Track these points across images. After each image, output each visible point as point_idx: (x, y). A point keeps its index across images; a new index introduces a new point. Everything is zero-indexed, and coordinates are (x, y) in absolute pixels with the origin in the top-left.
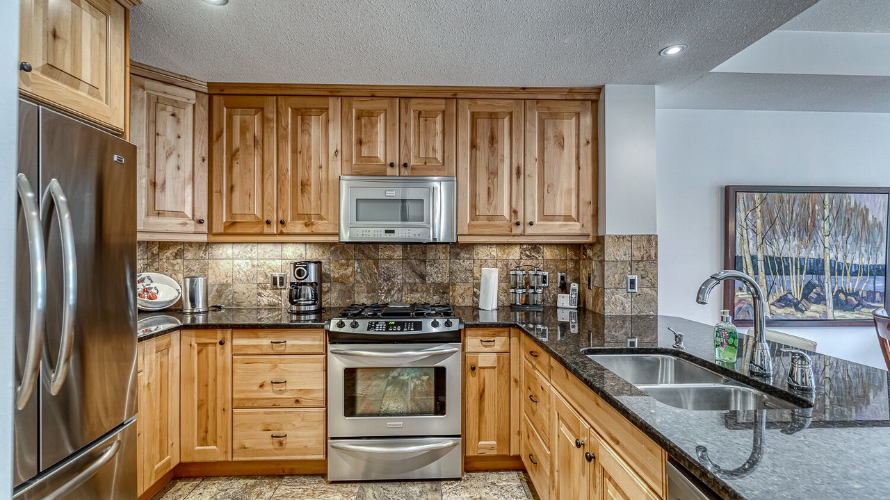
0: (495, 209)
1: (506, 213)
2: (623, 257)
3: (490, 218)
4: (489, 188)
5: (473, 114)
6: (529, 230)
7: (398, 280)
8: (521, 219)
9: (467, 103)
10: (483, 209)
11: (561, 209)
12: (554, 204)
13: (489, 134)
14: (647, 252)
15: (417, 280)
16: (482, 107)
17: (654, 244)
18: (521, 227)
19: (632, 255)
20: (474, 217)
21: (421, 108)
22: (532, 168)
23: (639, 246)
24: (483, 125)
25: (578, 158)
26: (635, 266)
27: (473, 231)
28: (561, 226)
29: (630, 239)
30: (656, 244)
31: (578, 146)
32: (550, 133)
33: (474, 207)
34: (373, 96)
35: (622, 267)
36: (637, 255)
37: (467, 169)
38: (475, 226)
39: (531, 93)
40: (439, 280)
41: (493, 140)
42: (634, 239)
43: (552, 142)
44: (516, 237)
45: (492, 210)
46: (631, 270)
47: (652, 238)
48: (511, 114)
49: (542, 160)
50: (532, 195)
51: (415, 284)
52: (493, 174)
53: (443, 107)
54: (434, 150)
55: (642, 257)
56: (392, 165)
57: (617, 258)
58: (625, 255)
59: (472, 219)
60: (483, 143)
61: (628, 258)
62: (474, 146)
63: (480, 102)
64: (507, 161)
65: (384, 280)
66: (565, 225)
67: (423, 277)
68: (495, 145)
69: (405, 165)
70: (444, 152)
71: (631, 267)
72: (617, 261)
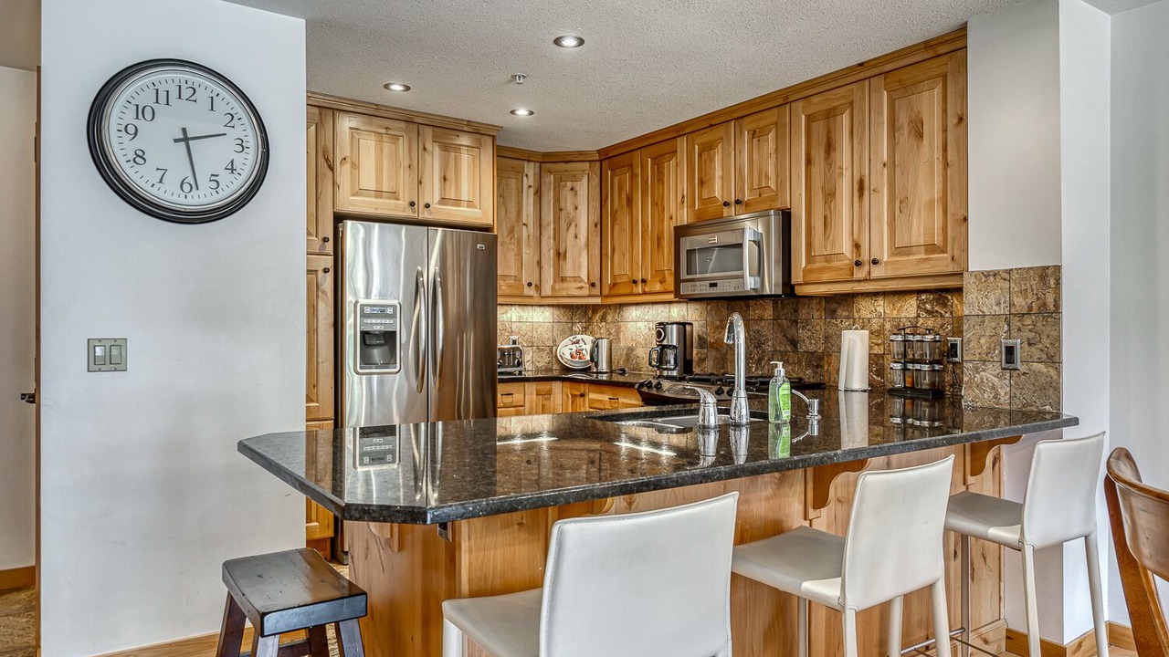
0: (833, 245)
1: (846, 248)
2: (995, 308)
3: (828, 258)
4: (825, 217)
5: (810, 119)
6: (877, 272)
7: (769, 347)
8: (865, 257)
9: (800, 104)
10: (819, 249)
11: (919, 236)
12: (910, 228)
13: (825, 140)
14: (1038, 298)
15: (789, 348)
16: (818, 104)
17: (1052, 282)
18: (866, 268)
19: (1012, 305)
20: (810, 258)
21: (753, 126)
22: (880, 180)
23: (1023, 287)
24: (819, 127)
25: (945, 150)
26: (1016, 322)
27: (809, 279)
28: (920, 261)
29: (1007, 276)
30: (1058, 282)
31: (945, 131)
32: (903, 119)
33: (809, 245)
34: (711, 126)
35: (993, 325)
36: (1020, 303)
37: (801, 194)
38: (811, 271)
39: (875, 66)
40: (812, 348)
41: (830, 147)
42: (1015, 276)
43: (906, 133)
44: (862, 284)
45: (829, 247)
46: (1009, 330)
47: (1049, 272)
48: (852, 103)
49: (892, 165)
50: (880, 220)
51: (786, 352)
52: (830, 195)
53: (775, 118)
54: (767, 177)
55: (1030, 308)
56: (726, 204)
57: (985, 309)
58: (998, 304)
59: (808, 262)
60: (818, 155)
61: (1003, 310)
62: (809, 162)
63: (814, 100)
64: (847, 174)
65: (755, 346)
66: (925, 259)
67: (794, 343)
68: (832, 155)
69: (738, 202)
70: (777, 176)
71: (1009, 325)
72: (984, 316)
